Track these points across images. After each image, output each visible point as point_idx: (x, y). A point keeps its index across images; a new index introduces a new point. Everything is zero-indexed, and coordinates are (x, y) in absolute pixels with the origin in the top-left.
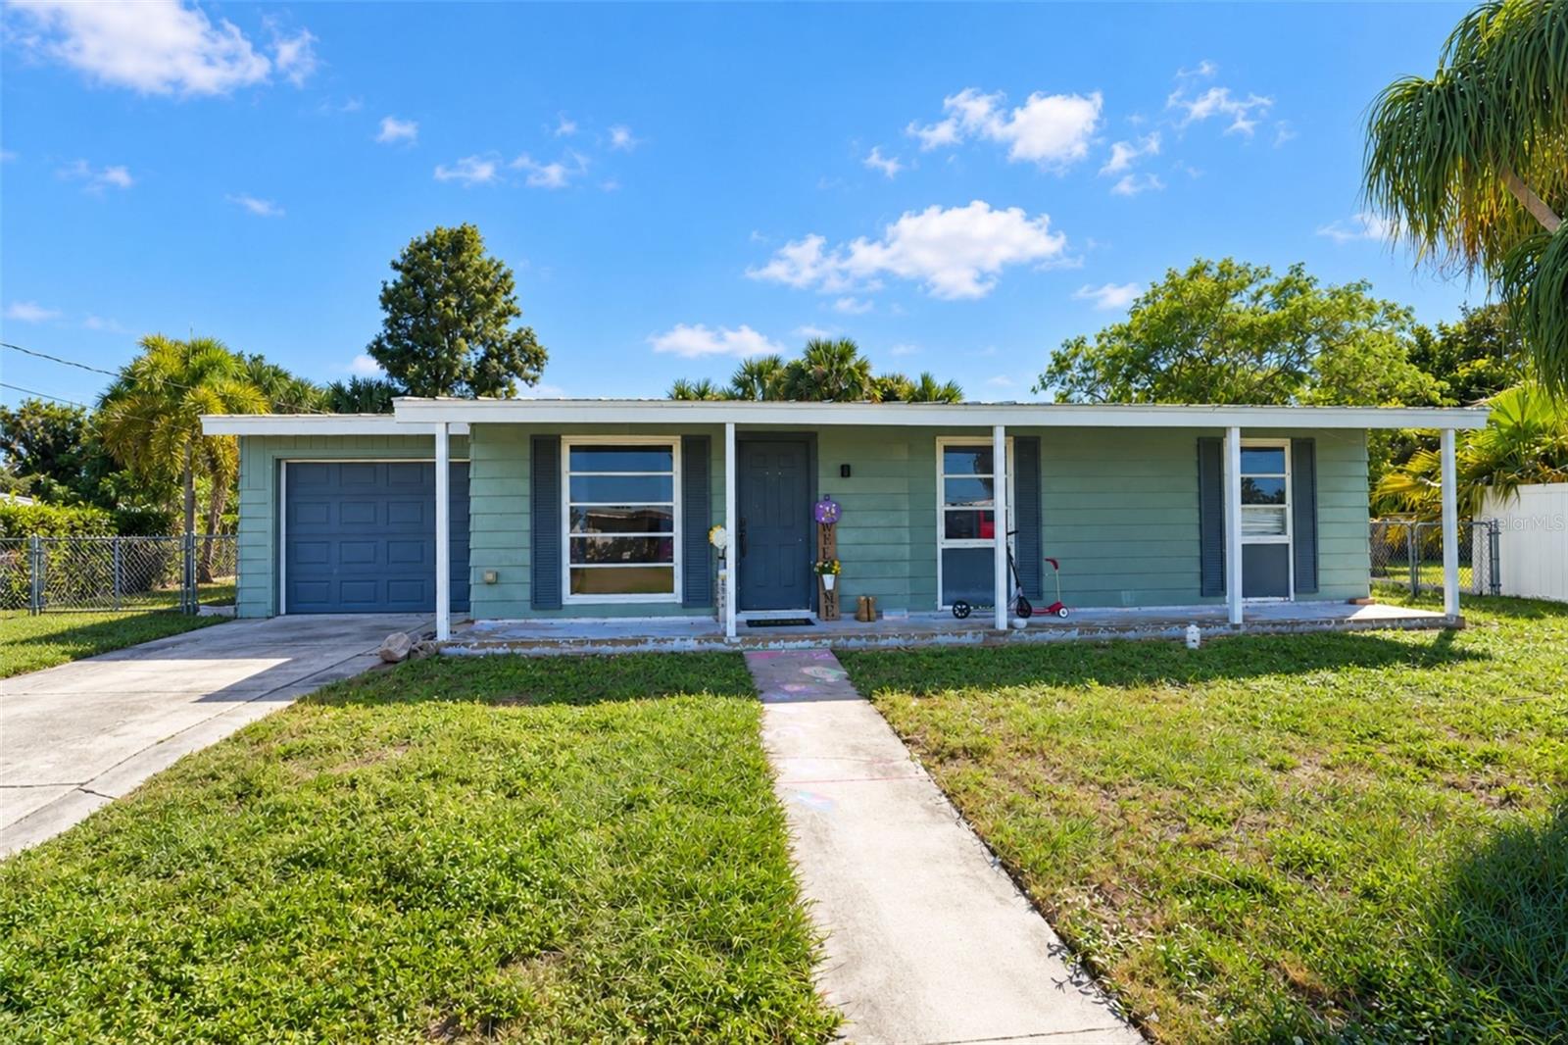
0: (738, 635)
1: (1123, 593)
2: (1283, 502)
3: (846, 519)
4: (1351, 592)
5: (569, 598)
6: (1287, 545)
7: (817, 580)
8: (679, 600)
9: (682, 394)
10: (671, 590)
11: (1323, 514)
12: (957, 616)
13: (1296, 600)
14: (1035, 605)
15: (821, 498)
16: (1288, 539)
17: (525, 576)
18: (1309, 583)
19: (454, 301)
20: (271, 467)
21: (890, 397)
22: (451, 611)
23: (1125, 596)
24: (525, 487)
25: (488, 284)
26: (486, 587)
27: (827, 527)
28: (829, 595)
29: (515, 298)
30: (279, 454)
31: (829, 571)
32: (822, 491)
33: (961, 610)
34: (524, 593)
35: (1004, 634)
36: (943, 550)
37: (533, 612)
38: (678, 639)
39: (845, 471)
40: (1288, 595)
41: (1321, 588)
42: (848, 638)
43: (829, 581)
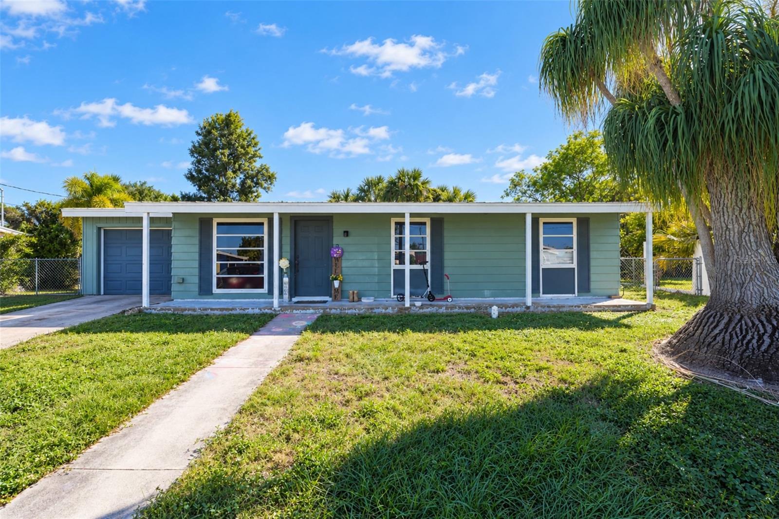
0: (279, 307)
1: (486, 291)
2: (572, 248)
3: (346, 255)
4: (609, 292)
5: (215, 290)
6: (574, 269)
7: (330, 284)
8: (267, 292)
9: (336, 198)
10: (262, 287)
11: (593, 254)
12: (398, 301)
13: (578, 296)
14: (437, 297)
15: (334, 246)
16: (575, 265)
17: (196, 280)
18: (585, 288)
19: (227, 152)
20: (95, 231)
21: (437, 199)
22: (150, 294)
23: (486, 292)
24: (196, 241)
25: (245, 143)
26: (178, 284)
27: (337, 259)
28: (337, 290)
29: (259, 149)
30: (99, 225)
31: (336, 279)
32: (335, 242)
33: (401, 298)
34: (196, 288)
35: (408, 308)
36: (394, 270)
37: (199, 296)
38: (250, 309)
39: (346, 234)
40: (574, 293)
41: (592, 290)
42: (331, 309)
43: (336, 284)
